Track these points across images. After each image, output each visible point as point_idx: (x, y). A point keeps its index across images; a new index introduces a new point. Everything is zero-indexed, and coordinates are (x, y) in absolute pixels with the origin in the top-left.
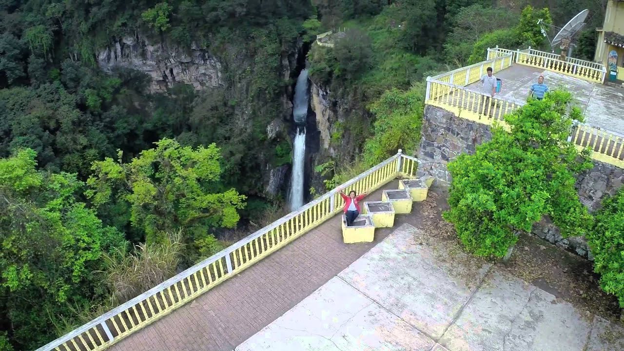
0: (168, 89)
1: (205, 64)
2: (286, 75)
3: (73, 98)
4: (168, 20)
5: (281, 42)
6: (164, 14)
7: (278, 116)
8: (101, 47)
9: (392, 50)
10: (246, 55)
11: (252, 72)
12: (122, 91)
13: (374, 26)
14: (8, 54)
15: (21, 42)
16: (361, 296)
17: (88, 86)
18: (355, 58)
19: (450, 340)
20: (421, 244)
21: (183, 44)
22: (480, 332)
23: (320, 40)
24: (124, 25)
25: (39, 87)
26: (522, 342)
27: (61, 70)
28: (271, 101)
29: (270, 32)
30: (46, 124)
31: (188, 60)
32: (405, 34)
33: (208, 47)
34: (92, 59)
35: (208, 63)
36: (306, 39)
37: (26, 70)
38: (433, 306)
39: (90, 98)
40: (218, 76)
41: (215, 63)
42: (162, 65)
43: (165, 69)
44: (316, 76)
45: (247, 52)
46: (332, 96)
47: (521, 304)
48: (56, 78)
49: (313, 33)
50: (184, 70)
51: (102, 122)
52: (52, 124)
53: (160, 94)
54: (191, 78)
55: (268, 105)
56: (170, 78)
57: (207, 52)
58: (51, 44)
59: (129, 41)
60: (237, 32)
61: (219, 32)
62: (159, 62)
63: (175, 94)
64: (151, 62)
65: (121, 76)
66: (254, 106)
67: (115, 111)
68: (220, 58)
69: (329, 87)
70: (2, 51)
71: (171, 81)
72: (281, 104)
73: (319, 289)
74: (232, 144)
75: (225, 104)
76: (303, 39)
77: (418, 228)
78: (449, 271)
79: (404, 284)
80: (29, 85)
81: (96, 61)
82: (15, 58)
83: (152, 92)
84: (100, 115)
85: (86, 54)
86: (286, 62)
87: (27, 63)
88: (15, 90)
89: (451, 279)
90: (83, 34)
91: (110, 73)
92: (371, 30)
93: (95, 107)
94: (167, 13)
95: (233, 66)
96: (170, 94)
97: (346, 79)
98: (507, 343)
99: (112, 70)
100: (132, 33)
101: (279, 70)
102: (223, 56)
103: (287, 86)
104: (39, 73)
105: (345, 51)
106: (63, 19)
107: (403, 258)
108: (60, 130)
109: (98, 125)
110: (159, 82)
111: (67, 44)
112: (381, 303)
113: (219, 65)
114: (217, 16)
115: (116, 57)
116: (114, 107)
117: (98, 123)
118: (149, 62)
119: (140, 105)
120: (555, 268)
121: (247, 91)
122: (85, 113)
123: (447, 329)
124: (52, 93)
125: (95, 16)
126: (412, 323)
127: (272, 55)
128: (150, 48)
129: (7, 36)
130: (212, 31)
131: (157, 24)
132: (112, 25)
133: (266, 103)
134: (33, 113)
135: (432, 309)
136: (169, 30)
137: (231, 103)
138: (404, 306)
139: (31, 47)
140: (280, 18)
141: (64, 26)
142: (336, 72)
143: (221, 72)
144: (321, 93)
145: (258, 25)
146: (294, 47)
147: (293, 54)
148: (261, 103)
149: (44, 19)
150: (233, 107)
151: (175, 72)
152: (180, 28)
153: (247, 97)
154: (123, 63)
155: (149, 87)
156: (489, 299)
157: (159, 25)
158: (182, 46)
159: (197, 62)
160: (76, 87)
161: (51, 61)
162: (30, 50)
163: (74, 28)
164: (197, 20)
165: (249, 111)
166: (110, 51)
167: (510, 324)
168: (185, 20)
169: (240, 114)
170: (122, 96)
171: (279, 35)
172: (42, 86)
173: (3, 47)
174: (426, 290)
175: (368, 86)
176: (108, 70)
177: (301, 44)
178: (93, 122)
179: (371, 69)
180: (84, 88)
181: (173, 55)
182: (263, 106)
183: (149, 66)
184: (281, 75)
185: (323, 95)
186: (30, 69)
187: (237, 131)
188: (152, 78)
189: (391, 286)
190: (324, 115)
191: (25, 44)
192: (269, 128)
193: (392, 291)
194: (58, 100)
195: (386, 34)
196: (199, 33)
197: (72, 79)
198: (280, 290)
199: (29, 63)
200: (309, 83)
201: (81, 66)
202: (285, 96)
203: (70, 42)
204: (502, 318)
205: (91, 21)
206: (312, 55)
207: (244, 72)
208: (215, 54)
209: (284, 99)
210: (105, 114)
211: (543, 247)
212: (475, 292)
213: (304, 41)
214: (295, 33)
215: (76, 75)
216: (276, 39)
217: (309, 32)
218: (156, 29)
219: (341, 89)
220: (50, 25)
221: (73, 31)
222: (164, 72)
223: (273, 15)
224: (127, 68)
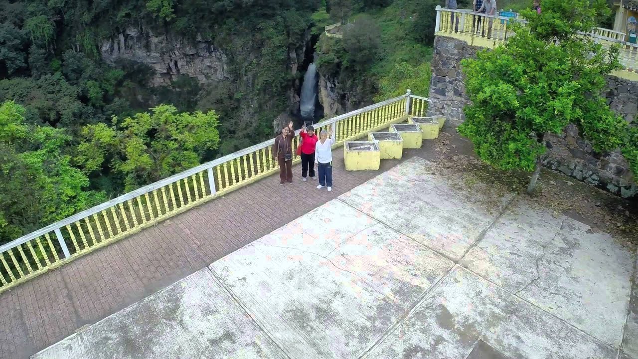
0: (172, 83)
1: (210, 56)
2: (293, 68)
3: (75, 89)
4: (173, 10)
5: (288, 35)
6: (169, 4)
7: (284, 110)
8: (104, 39)
9: (402, 41)
10: (252, 47)
11: (258, 64)
12: (124, 84)
13: (384, 18)
14: (10, 44)
15: (23, 32)
16: (365, 217)
17: (90, 78)
18: (364, 49)
19: (473, 261)
20: (433, 174)
21: (188, 35)
22: (508, 256)
23: (329, 31)
24: (128, 15)
25: (40, 77)
26: (559, 267)
27: (63, 61)
28: (278, 95)
29: (277, 24)
30: (47, 116)
31: (193, 52)
32: (416, 25)
33: (213, 38)
34: (95, 51)
35: (214, 55)
36: (314, 31)
37: (26, 61)
38: (449, 228)
39: (91, 89)
40: (223, 69)
41: (220, 55)
42: (166, 57)
43: (169, 61)
44: (324, 68)
45: (253, 44)
46: (340, 88)
47: (553, 232)
48: (56, 70)
49: (322, 25)
50: (188, 63)
51: (103, 115)
52: (52, 116)
53: (164, 87)
54: (196, 70)
55: (275, 99)
56: (174, 71)
57: (213, 44)
58: (53, 35)
59: (133, 32)
60: (244, 23)
61: (225, 23)
62: (164, 54)
63: (179, 87)
64: (155, 54)
65: (124, 68)
66: (261, 99)
67: (118, 103)
68: (226, 49)
69: (338, 79)
70: (2, 40)
71: (175, 74)
72: (288, 98)
73: (315, 209)
74: (236, 139)
75: (231, 97)
76: (311, 31)
77: (430, 161)
78: (467, 197)
79: (415, 207)
80: (30, 76)
81: (99, 53)
82: (16, 48)
83: (156, 85)
84: (102, 107)
85: (88, 44)
86: (293, 55)
87: (28, 54)
88: (15, 80)
89: (469, 205)
90: (86, 24)
91: (113, 65)
92: (380, 22)
93: (97, 99)
94: (172, 4)
95: (239, 59)
96: (174, 87)
97: (355, 71)
98: (541, 267)
99: (115, 62)
100: (136, 24)
101: (287, 63)
102: (229, 48)
103: (294, 80)
104: (39, 64)
105: (354, 41)
106: (66, 9)
107: (413, 185)
108: (60, 121)
109: (99, 117)
110: (163, 75)
111: (69, 35)
112: (389, 224)
113: (224, 58)
114: (223, 6)
115: (119, 49)
116: (116, 99)
117: (100, 115)
118: (153, 54)
119: (143, 99)
120: (586, 201)
121: (253, 84)
122: (87, 105)
123: (468, 251)
124: (53, 85)
125: (98, 6)
126: (426, 243)
127: (280, 47)
128: (154, 40)
129: (9, 25)
130: (217, 22)
131: (161, 15)
132: (115, 16)
133: (273, 97)
134: (33, 104)
135: (449, 231)
136: (173, 21)
137: (237, 96)
138: (415, 227)
139: (32, 37)
140: (287, 10)
141: (66, 17)
142: (345, 63)
143: (227, 64)
144: (329, 85)
145: (265, 16)
146: (302, 40)
147: (300, 47)
148: (267, 97)
149: (46, 9)
150: (238, 100)
151: (179, 64)
152: (186, 19)
153: (253, 90)
154: (126, 55)
155: (153, 79)
156: (515, 225)
157: (164, 15)
158: (187, 37)
159: (202, 54)
160: (77, 79)
161: (53, 52)
162: (32, 40)
163: (76, 18)
164: (202, 10)
165: (255, 104)
166: (113, 42)
167: (542, 248)
168: (190, 11)
169: (245, 107)
170: (125, 89)
171: (286, 27)
172: (43, 77)
173: (3, 37)
174: (441, 214)
175: (377, 78)
176: (111, 62)
177: (309, 37)
178: (95, 114)
179: (380, 60)
180: (86, 80)
181: (178, 46)
182: (270, 99)
183: (153, 58)
184: (288, 68)
185: (331, 87)
186: (31, 60)
187: (242, 125)
188: (155, 70)
189: (400, 209)
190: (332, 109)
191: (26, 34)
192: (275, 123)
193: (401, 214)
194: (59, 91)
195: (397, 26)
196: (206, 25)
197: (73, 71)
198: (269, 210)
199: (30, 54)
200: (317, 76)
201: (83, 57)
202: (292, 90)
203: (73, 33)
204: (532, 243)
205: (93, 11)
206: (320, 47)
207: (250, 64)
208: (221, 46)
209: (291, 93)
210: (108, 106)
211: (570, 183)
212: (498, 218)
213: (312, 33)
214: (303, 25)
215: (78, 66)
216: (284, 31)
217: (317, 24)
218: (160, 20)
219: (350, 81)
220: (52, 15)
221: (76, 21)
222: (169, 65)
223: (280, 7)
224: (130, 60)
